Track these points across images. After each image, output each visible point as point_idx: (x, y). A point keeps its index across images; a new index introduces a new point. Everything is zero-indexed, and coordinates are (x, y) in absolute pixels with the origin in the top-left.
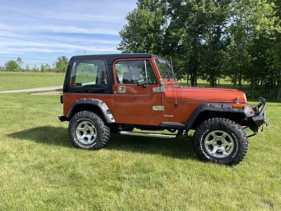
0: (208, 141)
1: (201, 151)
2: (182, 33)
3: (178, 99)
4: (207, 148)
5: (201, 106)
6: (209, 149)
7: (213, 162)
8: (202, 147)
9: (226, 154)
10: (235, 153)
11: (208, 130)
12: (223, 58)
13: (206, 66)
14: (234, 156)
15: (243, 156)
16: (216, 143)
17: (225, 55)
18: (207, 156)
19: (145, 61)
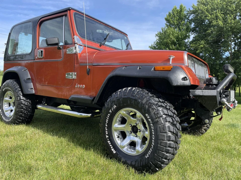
0: (119, 125)
4: (116, 135)
6: (118, 137)
7: (119, 160)
8: (107, 133)
9: (139, 150)
10: (150, 151)
11: (116, 107)
14: (148, 156)
15: (162, 158)
16: (130, 129)
18: (113, 150)
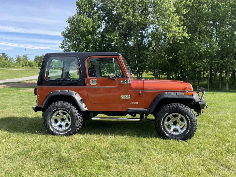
0: (167, 122)
1: (162, 130)
2: (115, 36)
3: (142, 89)
4: (166, 127)
5: (160, 95)
6: (167, 128)
7: (172, 138)
8: (162, 127)
9: (181, 132)
10: (188, 131)
11: (167, 113)
12: (147, 57)
13: (134, 63)
14: (188, 133)
15: (194, 132)
16: (172, 123)
17: (149, 55)
18: (167, 134)
19: (113, 58)
